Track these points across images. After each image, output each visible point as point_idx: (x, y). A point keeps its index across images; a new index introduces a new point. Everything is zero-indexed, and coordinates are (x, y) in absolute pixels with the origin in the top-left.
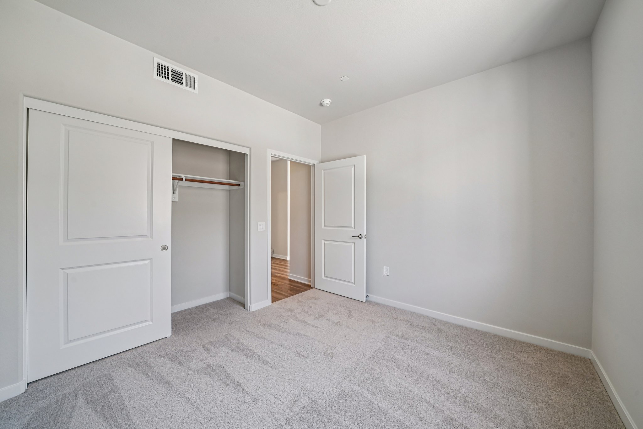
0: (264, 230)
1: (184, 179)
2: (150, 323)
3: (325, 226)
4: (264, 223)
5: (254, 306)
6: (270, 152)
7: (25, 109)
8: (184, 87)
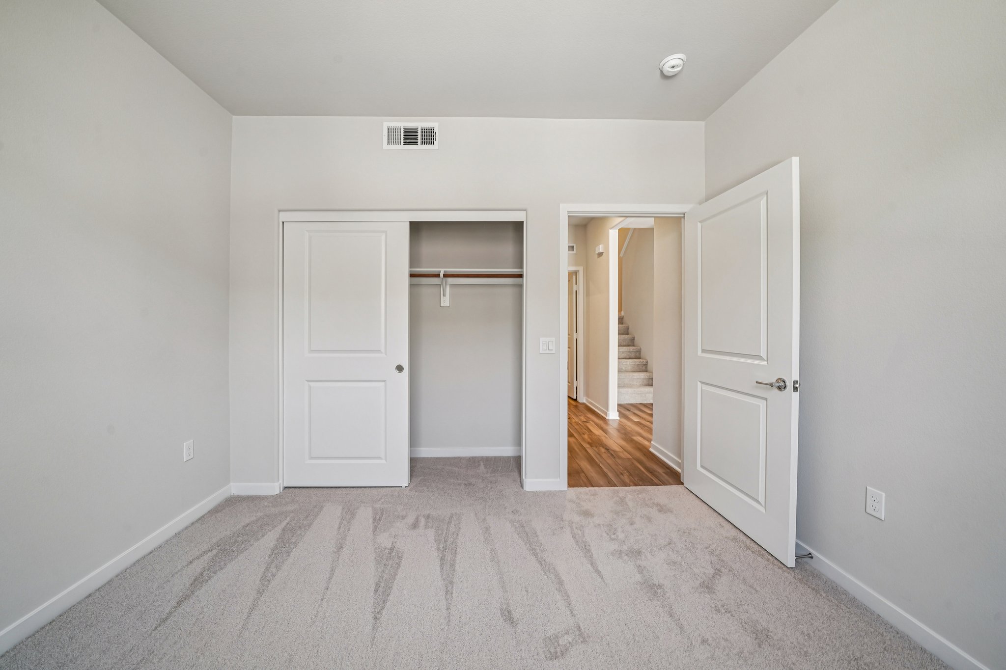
0: (553, 352)
1: (442, 275)
2: (383, 462)
3: (703, 351)
4: (553, 339)
5: (532, 482)
6: (567, 209)
7: (281, 224)
8: (420, 147)
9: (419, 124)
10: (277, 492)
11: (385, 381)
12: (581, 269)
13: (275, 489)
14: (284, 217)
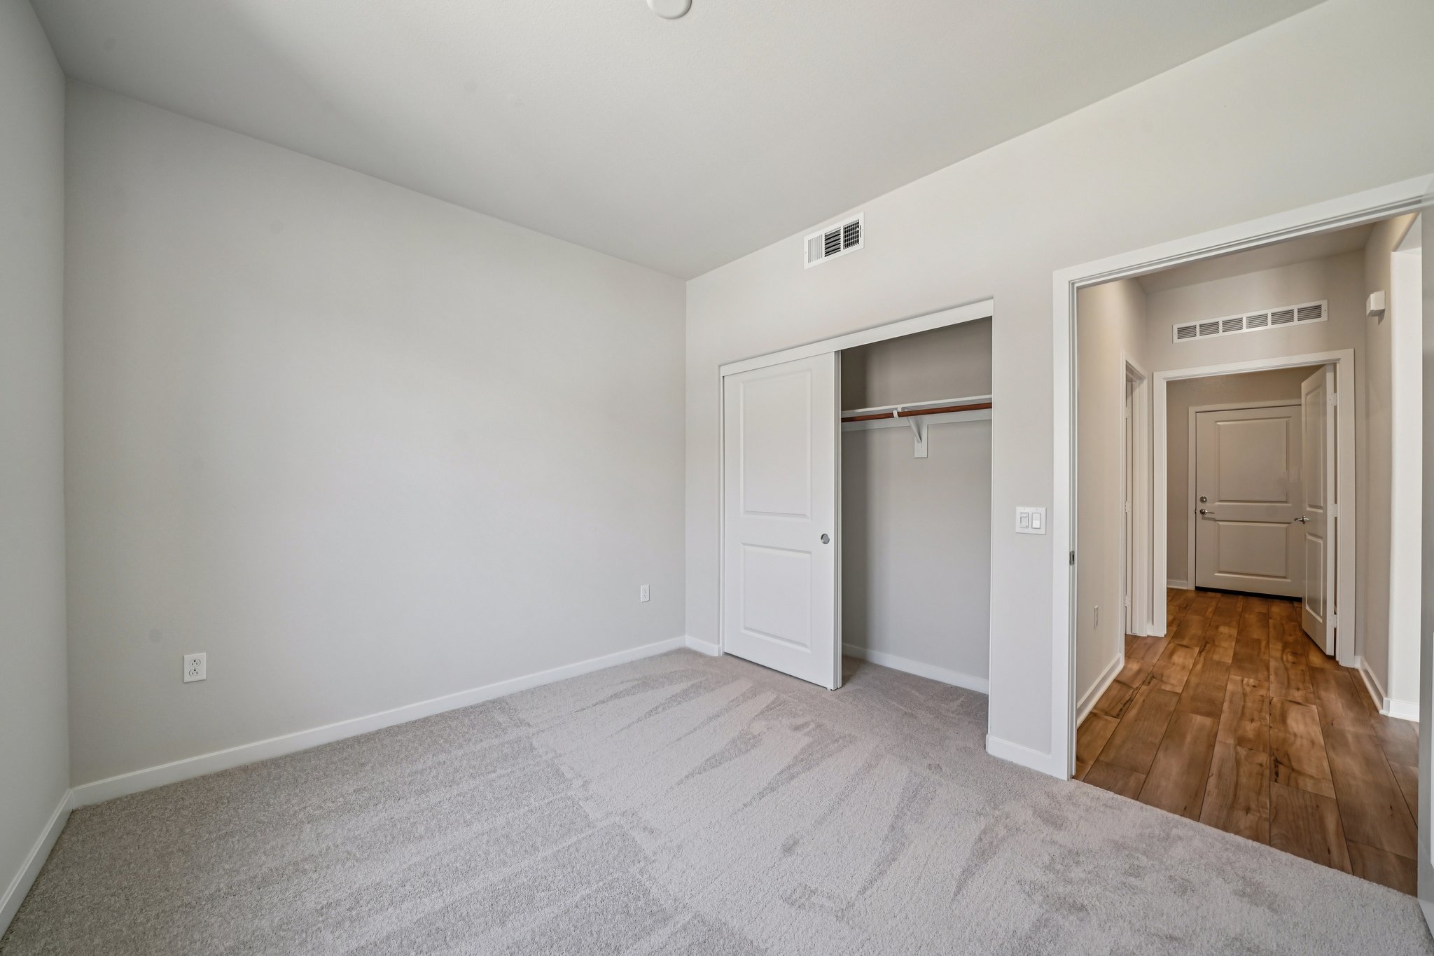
0: (1040, 531)
4: (1042, 510)
6: (1068, 277)
7: (722, 378)
8: (844, 252)
9: (838, 224)
10: (716, 655)
11: (810, 553)
12: (1345, 357)
13: (714, 650)
14: (725, 371)
